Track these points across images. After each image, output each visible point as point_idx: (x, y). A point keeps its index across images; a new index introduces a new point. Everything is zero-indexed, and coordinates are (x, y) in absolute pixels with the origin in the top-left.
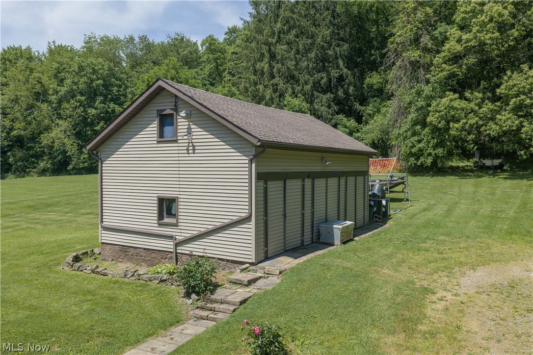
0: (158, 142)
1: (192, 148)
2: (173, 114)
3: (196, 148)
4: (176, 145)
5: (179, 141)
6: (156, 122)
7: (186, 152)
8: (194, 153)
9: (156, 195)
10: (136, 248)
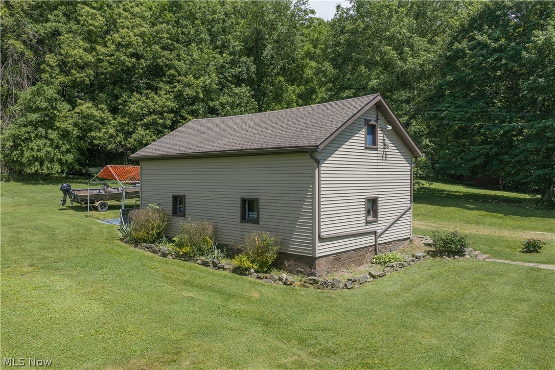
0: (366, 148)
1: (385, 157)
2: (376, 125)
3: (388, 156)
4: (376, 152)
5: (379, 149)
6: (363, 130)
7: (381, 158)
8: (386, 160)
9: (364, 197)
10: (348, 251)
